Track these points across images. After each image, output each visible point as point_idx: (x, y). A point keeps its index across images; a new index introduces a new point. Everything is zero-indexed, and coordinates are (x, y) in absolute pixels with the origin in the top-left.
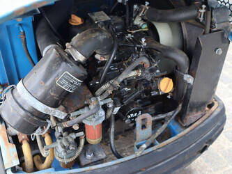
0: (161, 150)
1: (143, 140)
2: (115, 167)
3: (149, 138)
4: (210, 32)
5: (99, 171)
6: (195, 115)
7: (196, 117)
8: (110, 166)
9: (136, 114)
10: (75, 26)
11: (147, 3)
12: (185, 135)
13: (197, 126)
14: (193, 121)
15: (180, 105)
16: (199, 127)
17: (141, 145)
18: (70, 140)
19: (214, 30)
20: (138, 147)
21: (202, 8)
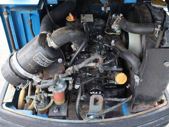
0: (102, 124)
1: (94, 112)
2: (66, 125)
3: (98, 112)
4: (160, 47)
5: (54, 123)
6: (144, 106)
7: (144, 108)
8: (62, 123)
9: (96, 93)
10: (69, 22)
11: (121, 15)
12: (126, 119)
13: (139, 115)
14: (141, 110)
15: (131, 96)
16: (140, 117)
17: (90, 116)
18: (43, 97)
19: (164, 46)
20: (88, 116)
21: (158, 27)
